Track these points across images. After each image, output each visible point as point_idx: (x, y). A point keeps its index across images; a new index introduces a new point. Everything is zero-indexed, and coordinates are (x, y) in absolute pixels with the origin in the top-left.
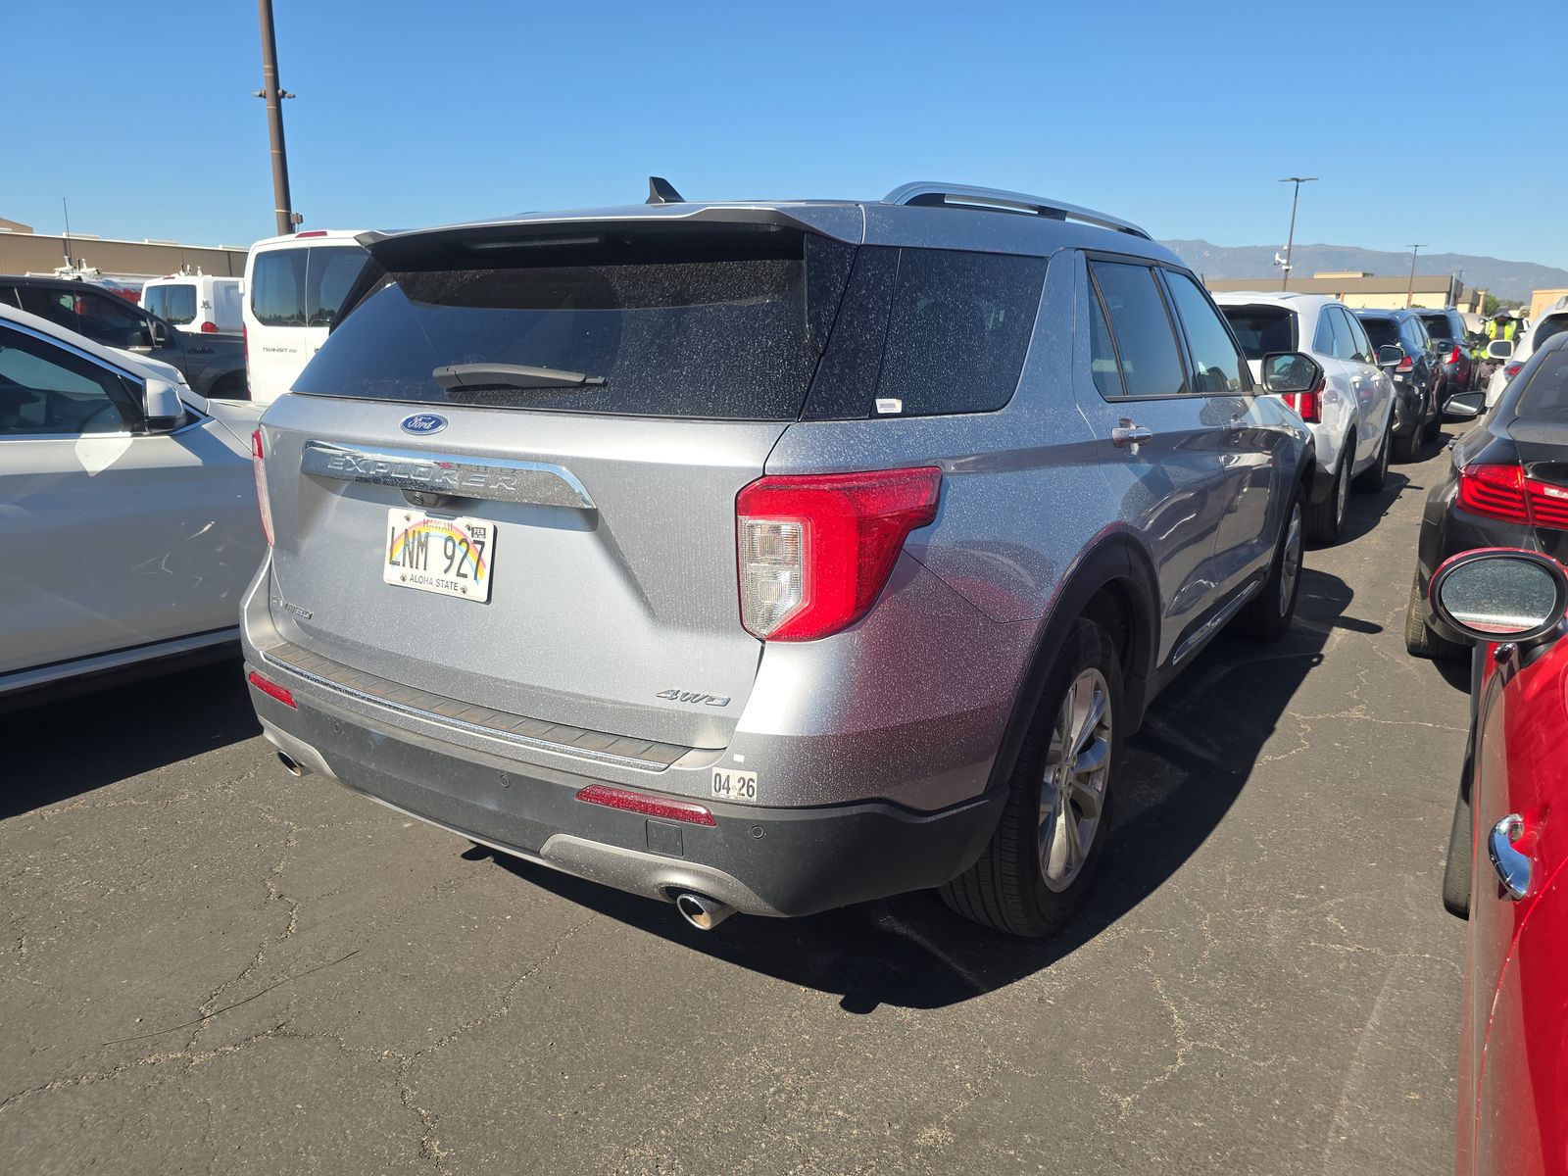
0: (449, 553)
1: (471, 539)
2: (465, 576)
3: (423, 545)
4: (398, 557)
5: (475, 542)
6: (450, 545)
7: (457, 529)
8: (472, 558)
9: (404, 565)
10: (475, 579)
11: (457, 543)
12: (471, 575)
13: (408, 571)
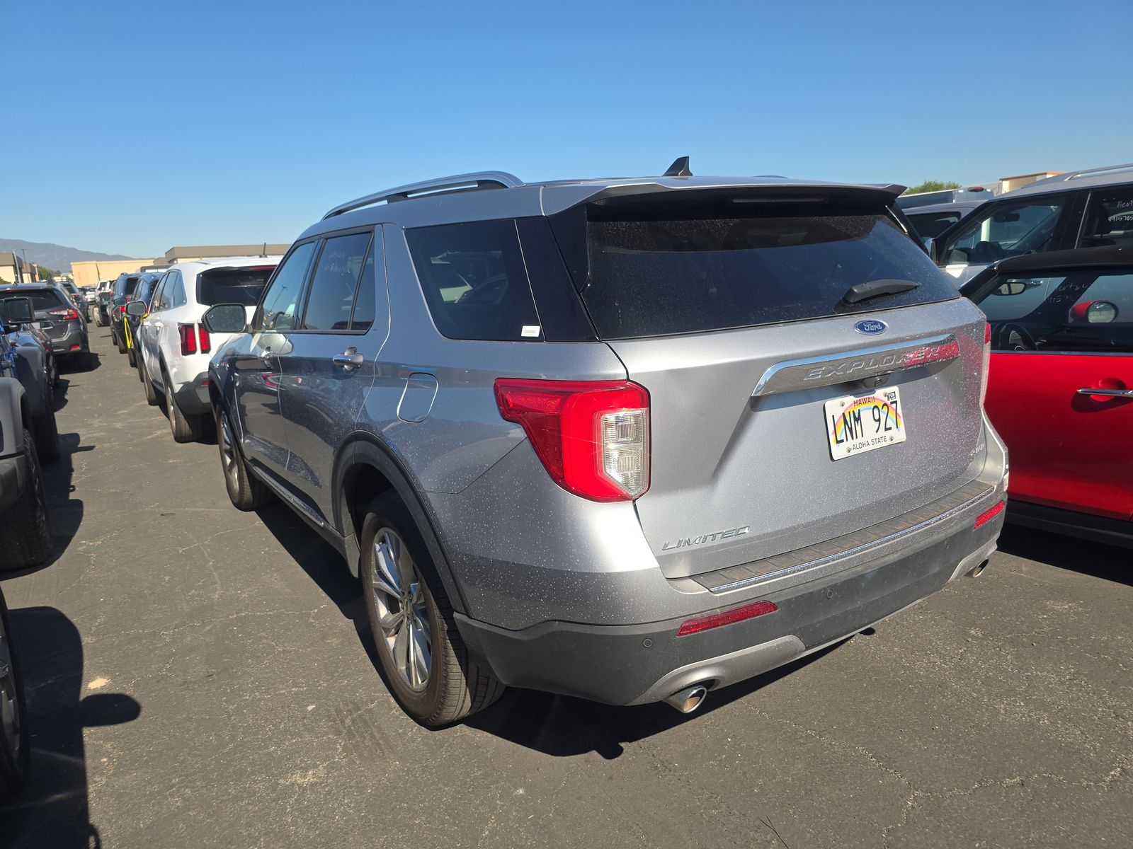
0: (877, 418)
1: (889, 402)
2: (890, 429)
3: (858, 419)
4: (841, 436)
5: (892, 403)
6: (876, 411)
7: (878, 399)
8: (892, 414)
9: (847, 440)
10: (897, 427)
11: (880, 408)
12: (894, 426)
13: (850, 443)
